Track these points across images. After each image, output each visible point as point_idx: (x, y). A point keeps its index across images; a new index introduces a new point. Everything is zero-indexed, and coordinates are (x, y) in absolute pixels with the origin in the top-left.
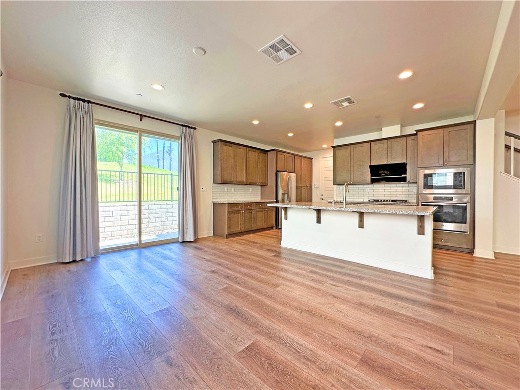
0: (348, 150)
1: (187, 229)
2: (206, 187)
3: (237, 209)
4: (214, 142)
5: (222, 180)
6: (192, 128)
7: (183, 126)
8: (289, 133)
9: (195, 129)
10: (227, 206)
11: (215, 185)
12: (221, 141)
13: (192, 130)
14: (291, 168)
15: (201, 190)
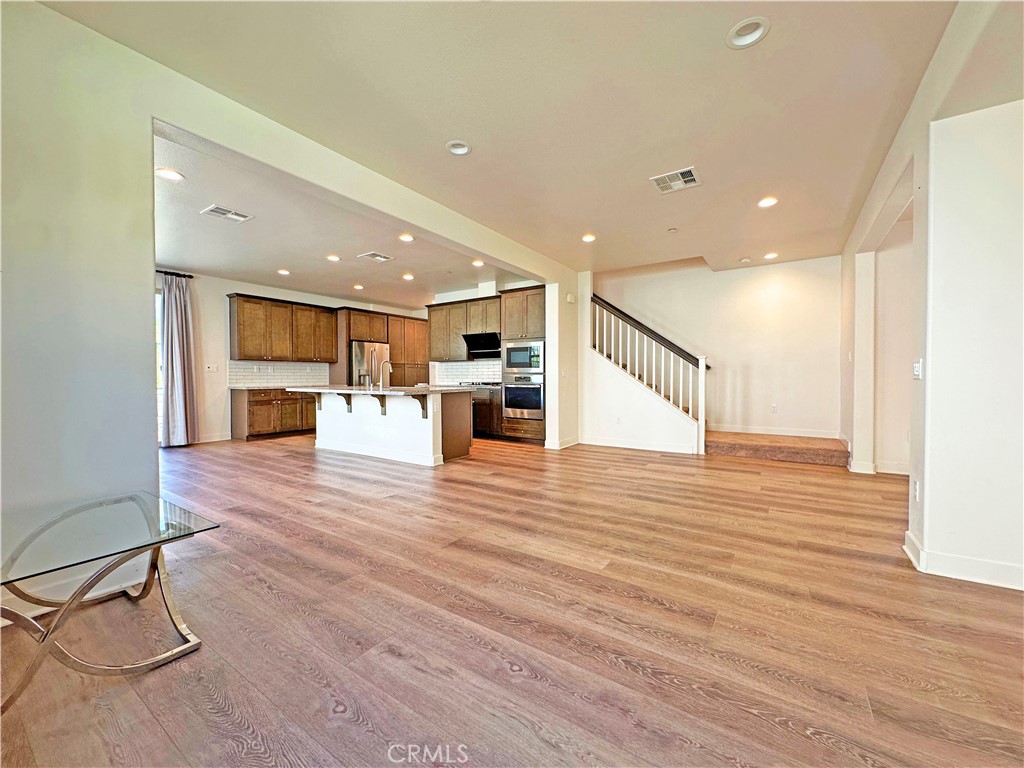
0: (444, 313)
1: (174, 427)
2: (215, 366)
3: (265, 398)
4: (230, 296)
5: (242, 354)
6: (184, 276)
7: (166, 273)
8: (356, 284)
9: (191, 277)
10: (246, 394)
11: (233, 362)
12: (238, 295)
13: (184, 279)
14: (383, 335)
15: (207, 369)
